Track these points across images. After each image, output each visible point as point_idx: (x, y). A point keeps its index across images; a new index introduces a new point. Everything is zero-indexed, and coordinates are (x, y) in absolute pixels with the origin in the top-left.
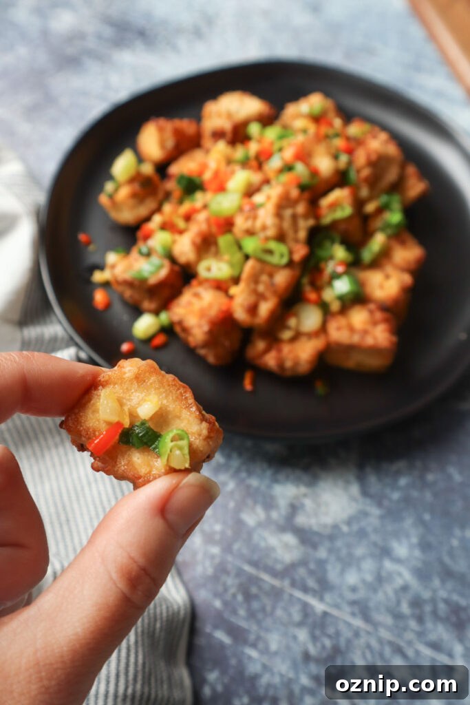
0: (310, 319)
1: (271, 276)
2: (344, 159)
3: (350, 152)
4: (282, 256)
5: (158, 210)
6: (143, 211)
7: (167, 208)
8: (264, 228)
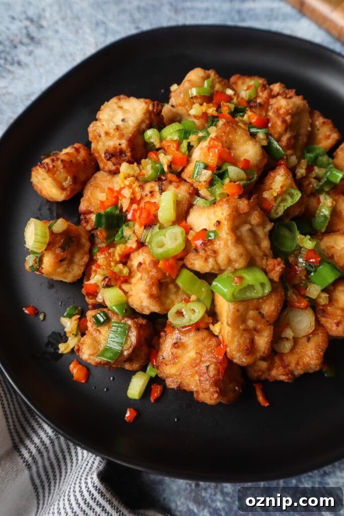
0: (304, 322)
1: (258, 309)
2: (261, 134)
3: (264, 123)
4: (262, 285)
5: (92, 261)
6: (76, 271)
7: (101, 258)
8: (230, 261)
